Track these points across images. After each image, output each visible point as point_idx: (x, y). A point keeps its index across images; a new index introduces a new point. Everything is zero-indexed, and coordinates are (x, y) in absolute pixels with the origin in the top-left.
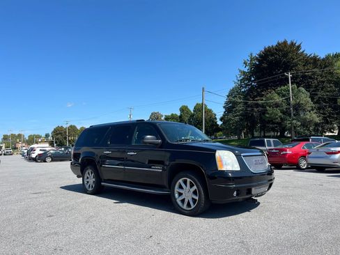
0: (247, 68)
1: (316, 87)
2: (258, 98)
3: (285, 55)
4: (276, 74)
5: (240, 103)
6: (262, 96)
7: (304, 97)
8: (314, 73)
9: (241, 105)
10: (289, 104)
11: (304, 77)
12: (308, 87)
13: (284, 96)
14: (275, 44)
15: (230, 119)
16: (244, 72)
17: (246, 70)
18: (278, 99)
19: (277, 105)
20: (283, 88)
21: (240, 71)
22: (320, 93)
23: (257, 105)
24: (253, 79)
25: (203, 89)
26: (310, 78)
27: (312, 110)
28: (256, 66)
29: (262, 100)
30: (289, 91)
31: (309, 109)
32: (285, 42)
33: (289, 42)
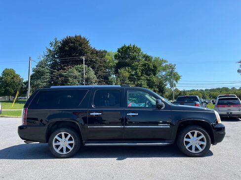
0: (53, 47)
1: (98, 68)
2: (62, 71)
3: (80, 45)
4: (74, 56)
5: (47, 72)
6: (64, 69)
7: (92, 74)
8: (97, 60)
9: (48, 74)
10: (83, 77)
11: (91, 61)
12: (93, 68)
13: (80, 72)
14: (74, 36)
15: (39, 84)
16: (50, 50)
17: (51, 49)
18: (76, 73)
19: (75, 78)
20: (78, 66)
21: (47, 49)
22: (100, 73)
23: (61, 76)
24: (56, 57)
25: (30, 58)
26: (95, 62)
27: (96, 82)
28: (60, 48)
29: (65, 72)
30: (83, 69)
31: (94, 81)
32: (80, 37)
33: (82, 37)
